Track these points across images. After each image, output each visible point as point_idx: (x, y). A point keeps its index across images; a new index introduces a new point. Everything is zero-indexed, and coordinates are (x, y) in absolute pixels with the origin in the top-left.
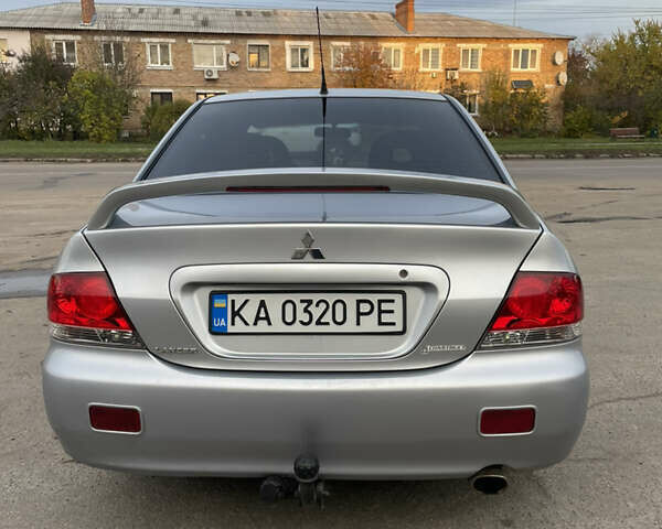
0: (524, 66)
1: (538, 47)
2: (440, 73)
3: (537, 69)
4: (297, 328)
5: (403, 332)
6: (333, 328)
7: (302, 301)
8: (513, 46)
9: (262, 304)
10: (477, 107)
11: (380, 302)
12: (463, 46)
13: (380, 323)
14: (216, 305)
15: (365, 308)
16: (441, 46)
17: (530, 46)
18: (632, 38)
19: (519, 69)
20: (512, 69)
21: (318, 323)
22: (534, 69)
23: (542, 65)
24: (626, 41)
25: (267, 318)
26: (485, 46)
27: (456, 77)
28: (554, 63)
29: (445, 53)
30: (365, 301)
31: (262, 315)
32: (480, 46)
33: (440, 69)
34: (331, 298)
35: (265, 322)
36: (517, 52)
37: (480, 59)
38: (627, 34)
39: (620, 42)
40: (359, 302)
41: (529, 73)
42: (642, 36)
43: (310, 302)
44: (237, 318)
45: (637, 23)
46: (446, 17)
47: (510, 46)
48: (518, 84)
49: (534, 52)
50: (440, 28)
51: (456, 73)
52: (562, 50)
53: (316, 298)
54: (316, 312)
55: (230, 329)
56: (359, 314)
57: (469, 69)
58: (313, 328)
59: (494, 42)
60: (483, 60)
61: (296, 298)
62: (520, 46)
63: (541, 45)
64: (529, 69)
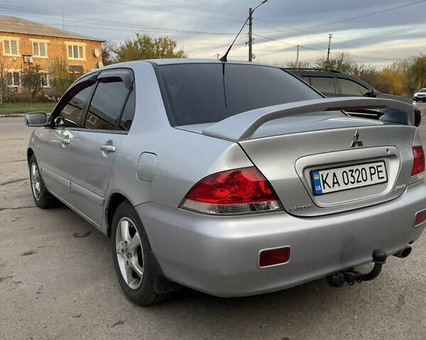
0: (76, 56)
1: (84, 44)
2: (19, 58)
3: (84, 59)
4: (350, 186)
5: (387, 181)
6: (363, 184)
7: (350, 171)
8: (68, 43)
9: (334, 175)
10: (48, 82)
11: (377, 167)
12: (33, 40)
13: (379, 178)
14: (315, 178)
15: (373, 171)
16: (18, 39)
17: (79, 44)
18: (135, 44)
19: (73, 58)
20: (69, 58)
21: (358, 182)
22: (82, 59)
23: (87, 57)
24: (133, 45)
25: (338, 182)
26: (49, 41)
27: (31, 61)
28: (94, 56)
29: (21, 45)
30: (372, 167)
31: (335, 181)
32: (46, 41)
33: (19, 55)
34: (360, 167)
35: (337, 185)
36: (70, 47)
37: (46, 50)
38: (133, 42)
39: (129, 46)
40: (370, 168)
41: (80, 61)
42: (141, 43)
43: (352, 171)
44: (325, 184)
45: (138, 35)
46: (17, 20)
47: (66, 43)
48: (74, 68)
49: (81, 48)
50: (14, 26)
51: (31, 58)
52: (98, 48)
53: (354, 168)
54: (356, 175)
55: (324, 191)
56: (371, 174)
57: (39, 56)
58: (356, 185)
59: (55, 40)
60: (48, 51)
61: (347, 169)
62: (72, 44)
63: (85, 44)
64: (79, 59)
